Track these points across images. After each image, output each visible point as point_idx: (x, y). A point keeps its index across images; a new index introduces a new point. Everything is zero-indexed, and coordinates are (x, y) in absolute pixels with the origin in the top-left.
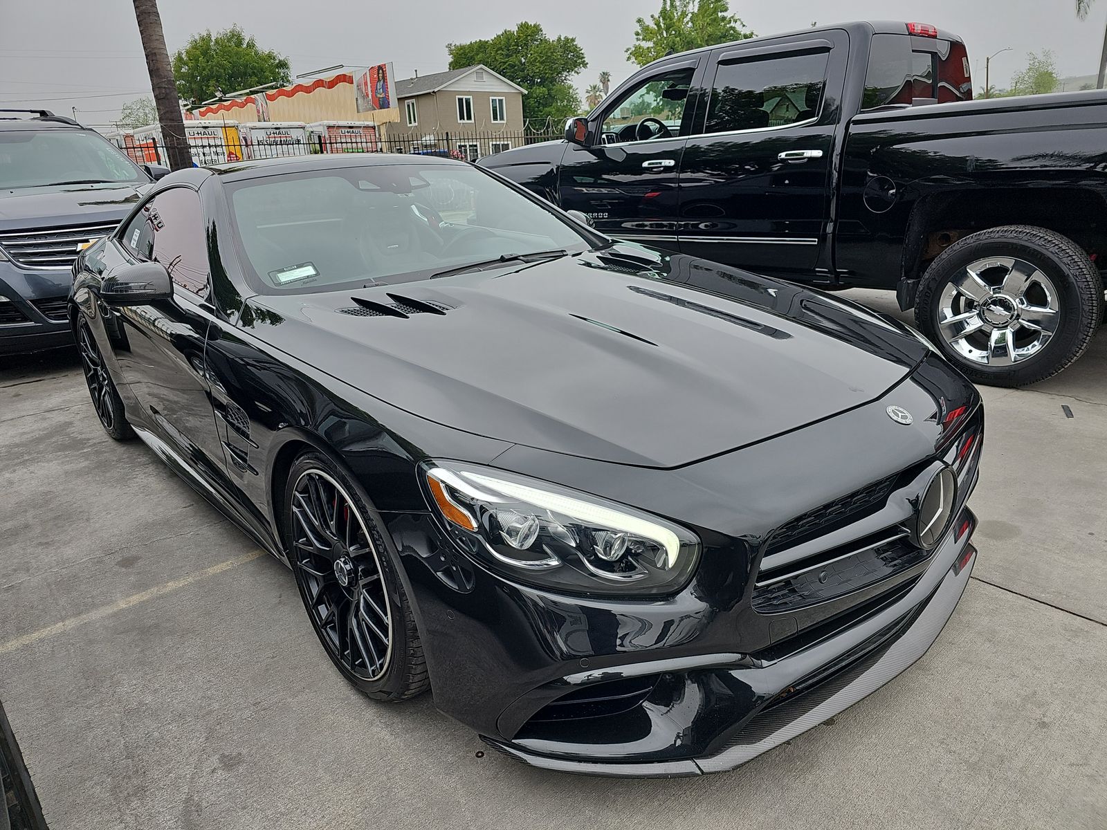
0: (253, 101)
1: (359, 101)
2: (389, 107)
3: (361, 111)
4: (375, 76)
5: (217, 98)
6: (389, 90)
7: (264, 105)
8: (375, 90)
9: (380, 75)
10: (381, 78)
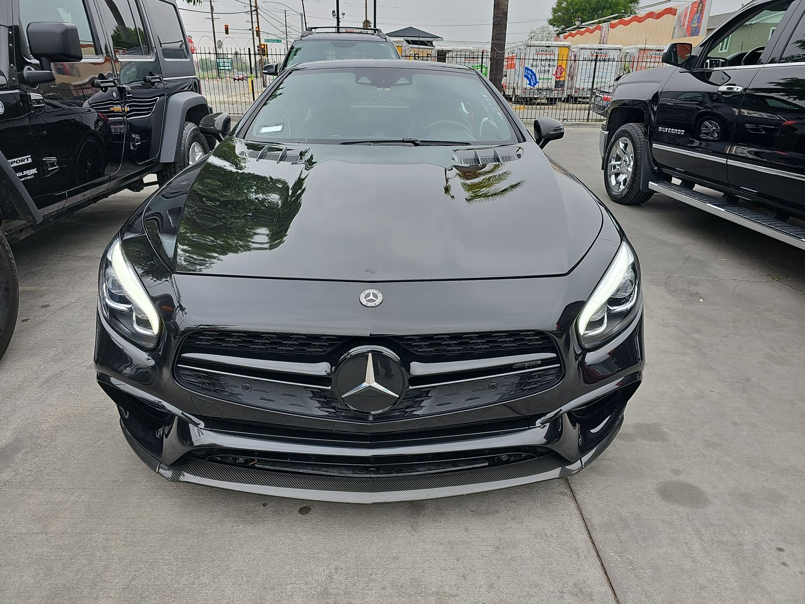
0: (600, 28)
1: (676, 29)
2: (697, 35)
3: (675, 37)
4: (695, 9)
5: (576, 26)
6: (702, 21)
7: (607, 31)
8: (691, 20)
9: (700, 8)
10: (699, 10)
